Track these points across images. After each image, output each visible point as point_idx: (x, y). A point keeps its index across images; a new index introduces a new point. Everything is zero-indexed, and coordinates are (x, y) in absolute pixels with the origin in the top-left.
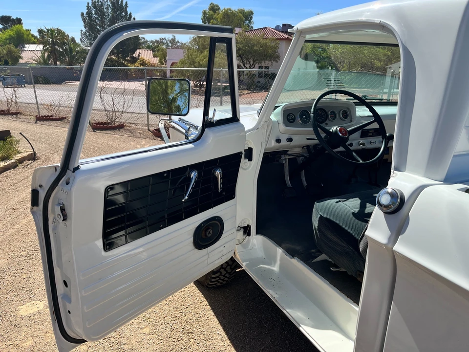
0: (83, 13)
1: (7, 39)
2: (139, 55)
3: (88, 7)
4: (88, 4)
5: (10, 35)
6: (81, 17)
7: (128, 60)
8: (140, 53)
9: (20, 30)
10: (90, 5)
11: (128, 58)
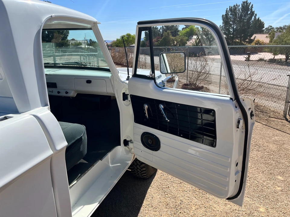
0: (223, 15)
1: (185, 33)
2: (255, 38)
3: (227, 11)
4: (227, 9)
5: (187, 31)
6: (222, 17)
7: (247, 41)
8: (255, 37)
9: (192, 28)
10: (228, 10)
11: (247, 40)
